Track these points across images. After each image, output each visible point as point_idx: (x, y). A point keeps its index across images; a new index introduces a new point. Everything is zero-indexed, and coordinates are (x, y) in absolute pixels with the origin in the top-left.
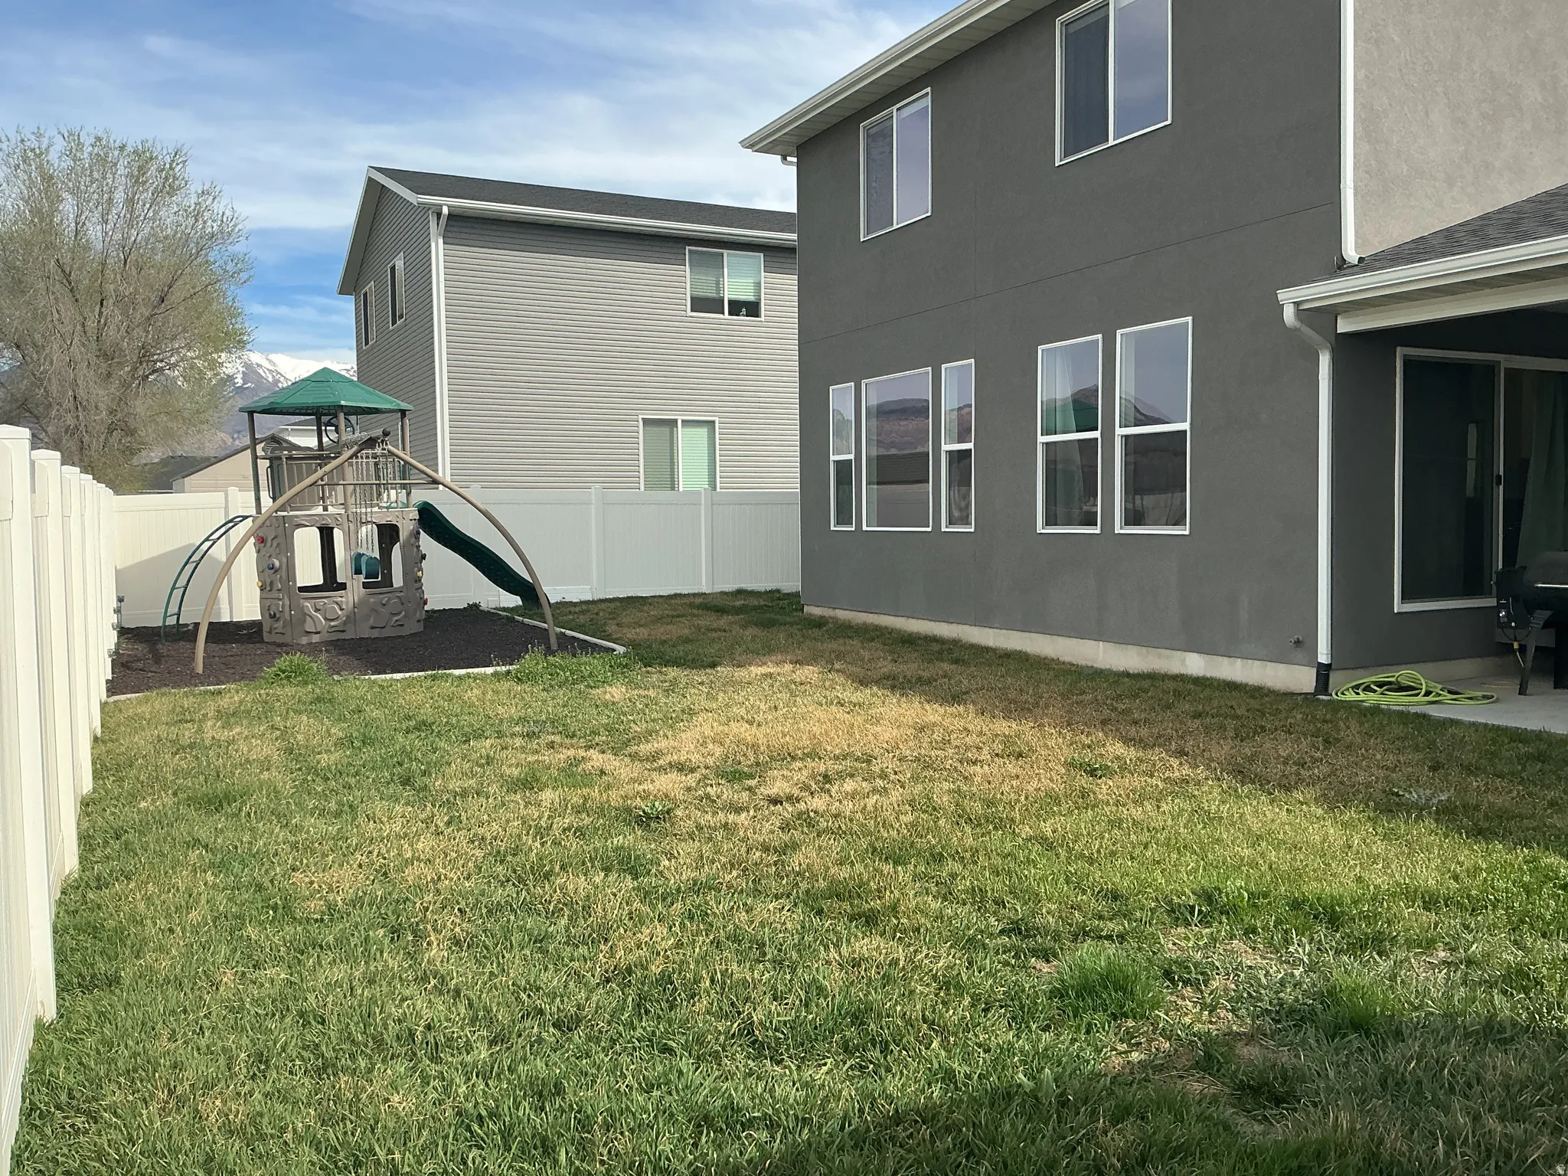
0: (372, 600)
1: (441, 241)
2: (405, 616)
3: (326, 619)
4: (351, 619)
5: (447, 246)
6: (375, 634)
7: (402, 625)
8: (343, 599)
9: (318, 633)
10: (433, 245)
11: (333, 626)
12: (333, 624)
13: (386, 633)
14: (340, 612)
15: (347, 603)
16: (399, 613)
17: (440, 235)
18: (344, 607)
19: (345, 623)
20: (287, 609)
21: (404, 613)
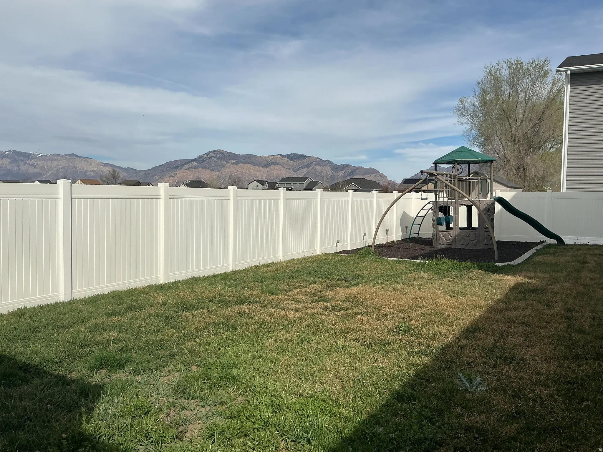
0: (462, 234)
1: (569, 86)
2: (477, 242)
3: (446, 240)
4: (454, 240)
5: (572, 87)
6: (463, 247)
7: (476, 245)
8: (452, 233)
9: (444, 244)
10: (566, 88)
11: (448, 243)
12: (448, 242)
13: (468, 247)
14: (450, 238)
15: (453, 234)
16: (474, 240)
17: (568, 83)
18: (452, 236)
19: (452, 242)
20: (436, 235)
21: (476, 240)
